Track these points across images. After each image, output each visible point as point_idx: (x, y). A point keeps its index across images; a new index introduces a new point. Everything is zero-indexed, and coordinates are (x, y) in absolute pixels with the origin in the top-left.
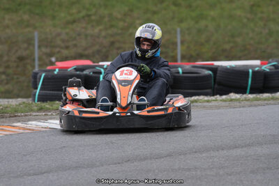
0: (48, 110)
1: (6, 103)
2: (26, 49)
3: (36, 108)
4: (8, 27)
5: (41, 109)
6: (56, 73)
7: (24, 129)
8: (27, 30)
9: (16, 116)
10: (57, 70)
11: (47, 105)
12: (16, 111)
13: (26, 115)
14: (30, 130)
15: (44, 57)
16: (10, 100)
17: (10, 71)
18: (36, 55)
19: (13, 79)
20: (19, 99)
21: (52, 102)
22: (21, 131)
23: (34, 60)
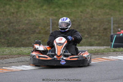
0: (118, 51)
1: (99, 48)
2: (107, 25)
3: (112, 51)
4: (99, 15)
5: (114, 51)
6: (121, 35)
7: (107, 59)
8: (108, 16)
9: (103, 54)
10: (122, 34)
11: (117, 49)
12: (104, 52)
13: (108, 54)
14: (110, 60)
15: (115, 28)
16: (101, 47)
17: (100, 34)
18: (112, 28)
19: (101, 38)
20: (105, 47)
21: (119, 48)
22: (106, 60)
23: (111, 30)
